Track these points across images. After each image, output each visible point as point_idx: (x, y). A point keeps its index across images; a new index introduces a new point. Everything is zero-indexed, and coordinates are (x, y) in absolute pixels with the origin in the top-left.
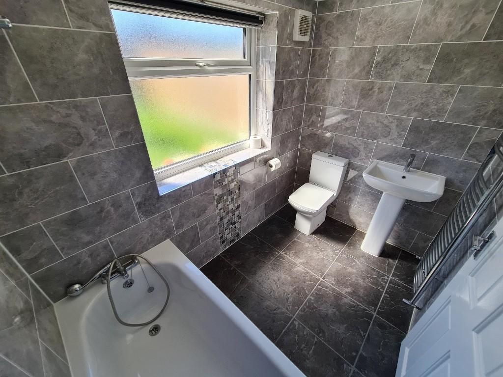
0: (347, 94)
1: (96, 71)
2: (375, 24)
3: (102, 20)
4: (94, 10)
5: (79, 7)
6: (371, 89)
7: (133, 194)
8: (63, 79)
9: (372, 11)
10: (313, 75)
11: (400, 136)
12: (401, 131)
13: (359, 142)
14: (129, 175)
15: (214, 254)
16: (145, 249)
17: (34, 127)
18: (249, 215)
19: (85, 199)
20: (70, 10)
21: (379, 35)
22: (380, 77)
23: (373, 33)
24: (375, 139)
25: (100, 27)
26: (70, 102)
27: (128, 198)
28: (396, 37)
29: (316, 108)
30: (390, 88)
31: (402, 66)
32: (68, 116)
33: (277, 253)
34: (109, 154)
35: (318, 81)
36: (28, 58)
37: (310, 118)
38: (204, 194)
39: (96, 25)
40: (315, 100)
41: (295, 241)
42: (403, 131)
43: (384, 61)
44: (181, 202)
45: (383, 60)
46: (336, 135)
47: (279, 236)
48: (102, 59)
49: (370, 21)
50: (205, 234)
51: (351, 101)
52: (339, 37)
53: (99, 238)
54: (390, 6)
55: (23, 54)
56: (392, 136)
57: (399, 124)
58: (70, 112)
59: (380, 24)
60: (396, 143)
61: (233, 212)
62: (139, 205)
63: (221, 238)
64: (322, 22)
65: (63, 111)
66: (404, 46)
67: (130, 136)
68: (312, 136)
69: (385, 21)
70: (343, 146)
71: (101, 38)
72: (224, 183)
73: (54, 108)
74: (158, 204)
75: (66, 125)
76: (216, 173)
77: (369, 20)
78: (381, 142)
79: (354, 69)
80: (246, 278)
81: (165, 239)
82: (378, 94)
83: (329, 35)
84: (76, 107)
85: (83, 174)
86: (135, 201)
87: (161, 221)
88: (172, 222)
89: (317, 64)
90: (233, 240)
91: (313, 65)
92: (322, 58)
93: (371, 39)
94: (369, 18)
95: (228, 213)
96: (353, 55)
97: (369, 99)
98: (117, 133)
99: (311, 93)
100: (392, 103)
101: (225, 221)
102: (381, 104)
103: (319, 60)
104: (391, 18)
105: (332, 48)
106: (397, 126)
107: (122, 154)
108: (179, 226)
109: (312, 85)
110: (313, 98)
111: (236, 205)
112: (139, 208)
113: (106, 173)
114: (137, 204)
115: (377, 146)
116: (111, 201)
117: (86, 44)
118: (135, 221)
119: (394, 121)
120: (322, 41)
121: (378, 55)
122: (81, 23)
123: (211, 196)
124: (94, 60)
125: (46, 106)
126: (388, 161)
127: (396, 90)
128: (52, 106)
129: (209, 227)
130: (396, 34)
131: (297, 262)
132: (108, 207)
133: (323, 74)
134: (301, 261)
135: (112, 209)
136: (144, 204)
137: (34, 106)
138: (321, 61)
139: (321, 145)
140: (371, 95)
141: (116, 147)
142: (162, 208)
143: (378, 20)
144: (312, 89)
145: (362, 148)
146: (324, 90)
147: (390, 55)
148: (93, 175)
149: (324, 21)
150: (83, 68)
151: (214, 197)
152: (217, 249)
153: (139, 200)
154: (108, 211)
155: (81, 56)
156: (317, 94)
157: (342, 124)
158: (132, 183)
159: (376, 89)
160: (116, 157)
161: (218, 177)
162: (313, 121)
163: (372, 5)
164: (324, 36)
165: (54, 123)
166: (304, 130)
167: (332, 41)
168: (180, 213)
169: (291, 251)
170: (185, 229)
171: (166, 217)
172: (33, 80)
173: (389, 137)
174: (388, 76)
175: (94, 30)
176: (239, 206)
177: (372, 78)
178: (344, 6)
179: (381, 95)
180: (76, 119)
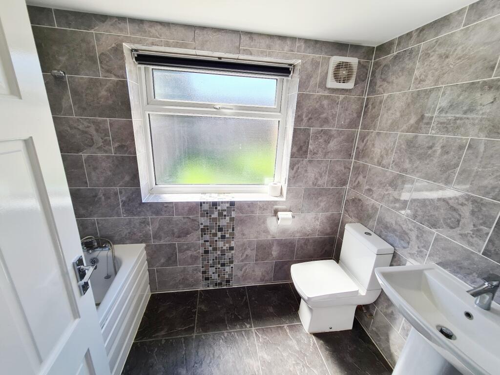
0: (398, 152)
1: (110, 102)
2: (439, 57)
3: (120, 73)
4: (116, 66)
5: (108, 66)
6: (431, 148)
7: (121, 193)
8: (90, 105)
9: (437, 42)
10: (365, 127)
11: (477, 232)
12: (481, 224)
13: (410, 225)
14: (120, 177)
15: (192, 286)
16: (122, 241)
17: (69, 130)
18: (246, 265)
19: (86, 183)
20: (102, 68)
21: (444, 71)
22: (445, 129)
23: (436, 70)
24: (434, 226)
25: (118, 76)
26: (91, 119)
27: (116, 194)
28: (472, 70)
29: (363, 167)
30: (461, 148)
31: (481, 112)
32: (88, 127)
33: (248, 326)
34: (108, 157)
35: (368, 133)
36: (75, 92)
37: (356, 179)
38: (187, 218)
39: (115, 75)
40: (363, 157)
41: (281, 328)
42: (484, 224)
43: (451, 106)
44: (161, 215)
45: (449, 104)
46: (382, 206)
47: (271, 310)
48: (116, 96)
49: (432, 56)
50: (184, 259)
51: (403, 162)
52: (394, 81)
53: (90, 215)
54: (462, 30)
55: (72, 90)
56: (463, 228)
57: (476, 210)
58: (89, 125)
59: (447, 57)
60: (471, 244)
61: (223, 253)
62: (124, 203)
63: (204, 272)
64: (379, 67)
65: (86, 124)
66: (485, 82)
67: (125, 149)
68: (356, 201)
69: (454, 52)
70: (388, 225)
71: (117, 83)
72: (213, 216)
73: (82, 121)
74: (139, 208)
75: (86, 132)
76: (204, 203)
77: (431, 54)
78: (443, 233)
79: (409, 120)
80: (194, 328)
81: (141, 242)
82: (442, 154)
83: (384, 80)
84: (94, 122)
85: (89, 166)
86: (121, 198)
87: (140, 225)
88: (151, 229)
89: (369, 114)
90: (220, 284)
91: (365, 116)
92: (375, 108)
93: (432, 78)
94: (431, 52)
95: (215, 249)
96: (409, 101)
97: (428, 161)
98: (117, 145)
99: (361, 148)
100: (463, 171)
101: (211, 256)
102: (445, 172)
103: (372, 110)
104: (463, 45)
105: (386, 95)
106: (473, 213)
107: (118, 160)
108: (156, 236)
109: (363, 138)
110: (362, 154)
111: (227, 245)
112: (123, 205)
113: (104, 170)
114: (122, 201)
115: (436, 239)
116: (104, 191)
117: (107, 86)
118: (119, 215)
119: (466, 203)
120: (377, 88)
121: (443, 98)
122: (107, 74)
123: (196, 223)
124: (111, 95)
125: (78, 119)
126: (454, 272)
127: (470, 151)
128: (80, 119)
129: (189, 253)
130: (470, 66)
131: (260, 354)
132: (101, 195)
133: (374, 125)
134: (266, 356)
135: (103, 198)
136: (128, 204)
137: (72, 118)
138: (373, 111)
139: (363, 217)
140: (430, 156)
141: (115, 154)
142: (142, 213)
143: (444, 52)
144: (362, 143)
145: (413, 235)
146: (373, 145)
147: (461, 97)
148: (95, 169)
149: (381, 65)
150: (102, 100)
151: (199, 225)
152: (196, 283)
153: (124, 199)
154: (100, 198)
155: (103, 93)
156: (366, 149)
157: (390, 192)
158: (121, 183)
159: (438, 149)
160: (113, 161)
161: (206, 207)
162: (359, 182)
163: (435, 36)
164: (379, 83)
165: (80, 130)
166: (349, 193)
167: (386, 86)
168: (160, 225)
169: (267, 336)
170: (162, 242)
171: (145, 223)
172: (75, 104)
173: (458, 230)
174: (458, 128)
175: (114, 78)
176: (231, 248)
177: (433, 132)
178: (402, 44)
179: (445, 157)
180: (92, 130)
